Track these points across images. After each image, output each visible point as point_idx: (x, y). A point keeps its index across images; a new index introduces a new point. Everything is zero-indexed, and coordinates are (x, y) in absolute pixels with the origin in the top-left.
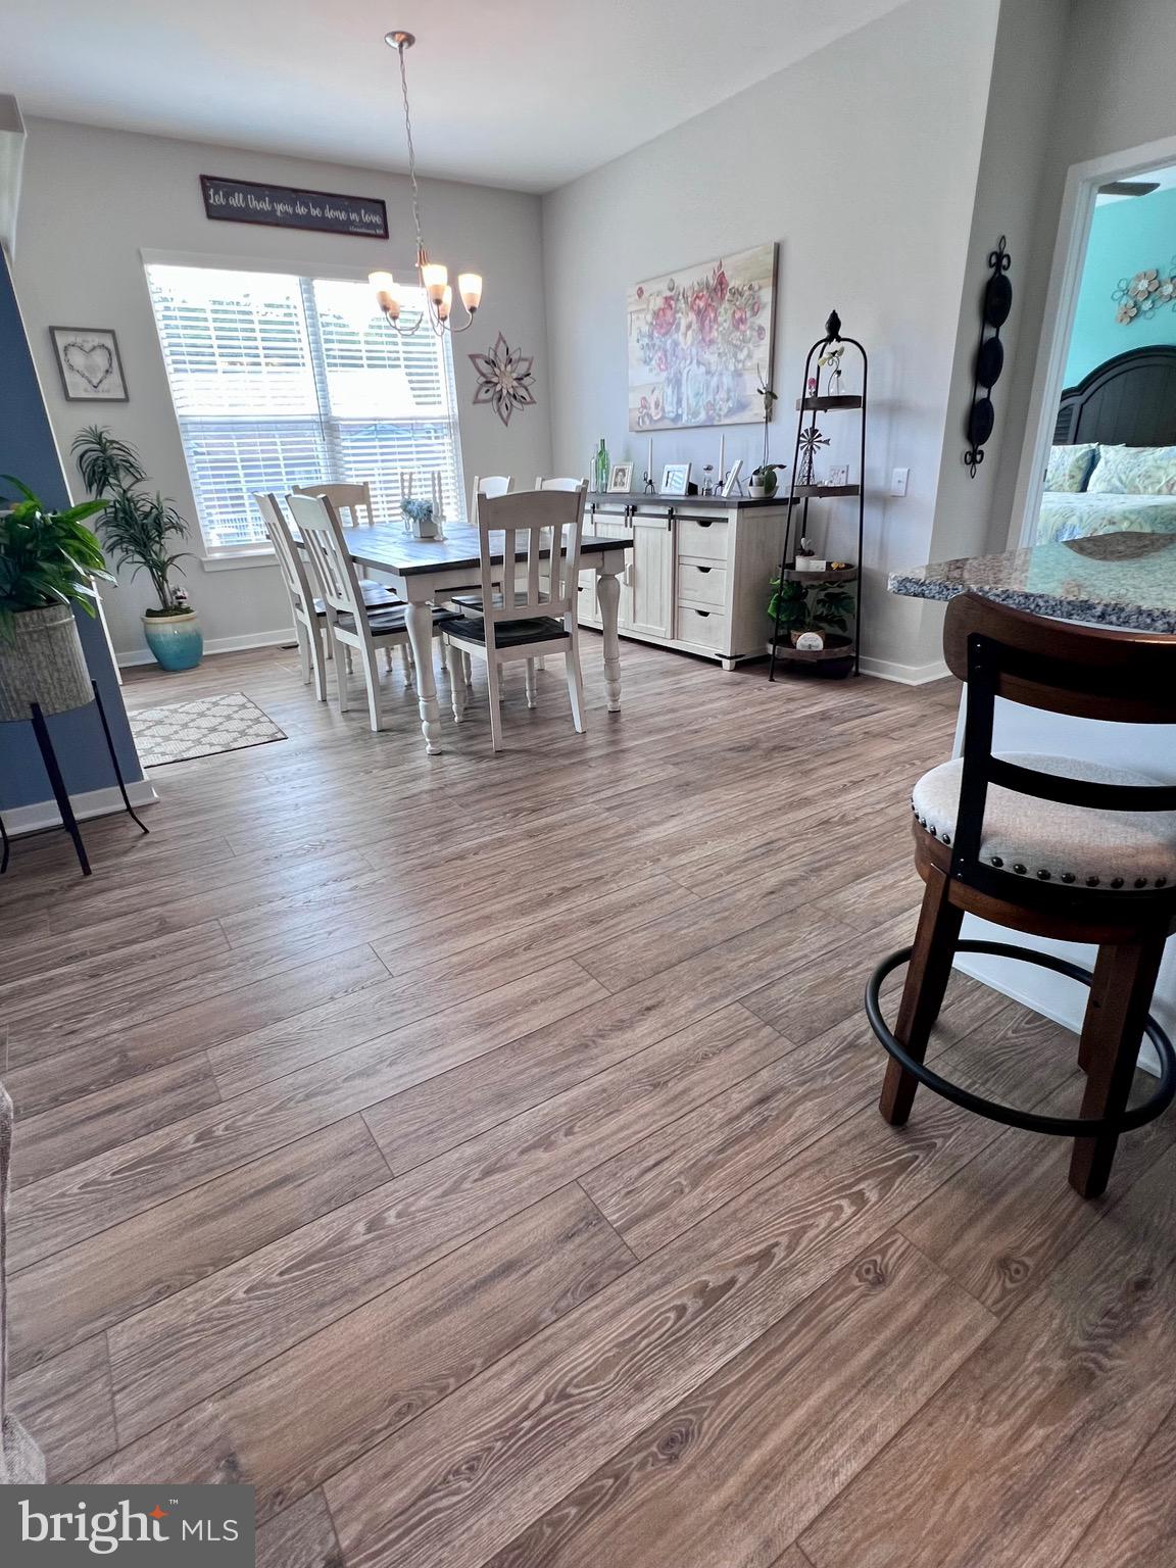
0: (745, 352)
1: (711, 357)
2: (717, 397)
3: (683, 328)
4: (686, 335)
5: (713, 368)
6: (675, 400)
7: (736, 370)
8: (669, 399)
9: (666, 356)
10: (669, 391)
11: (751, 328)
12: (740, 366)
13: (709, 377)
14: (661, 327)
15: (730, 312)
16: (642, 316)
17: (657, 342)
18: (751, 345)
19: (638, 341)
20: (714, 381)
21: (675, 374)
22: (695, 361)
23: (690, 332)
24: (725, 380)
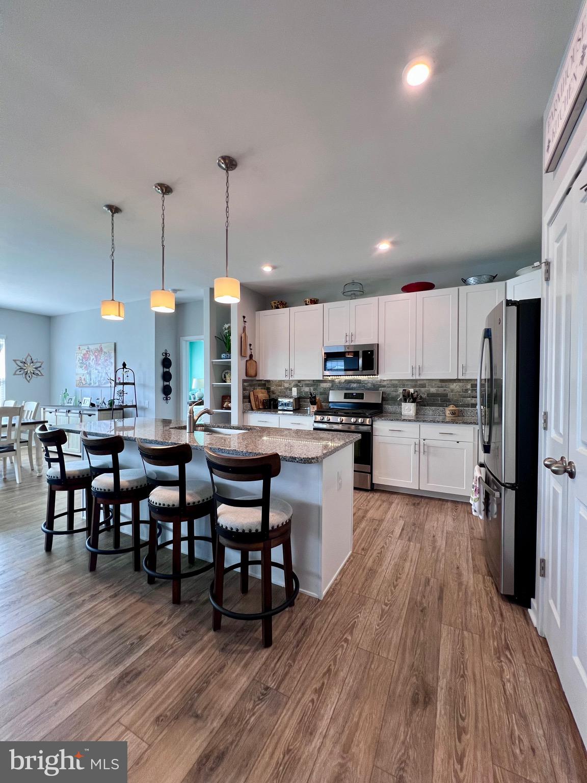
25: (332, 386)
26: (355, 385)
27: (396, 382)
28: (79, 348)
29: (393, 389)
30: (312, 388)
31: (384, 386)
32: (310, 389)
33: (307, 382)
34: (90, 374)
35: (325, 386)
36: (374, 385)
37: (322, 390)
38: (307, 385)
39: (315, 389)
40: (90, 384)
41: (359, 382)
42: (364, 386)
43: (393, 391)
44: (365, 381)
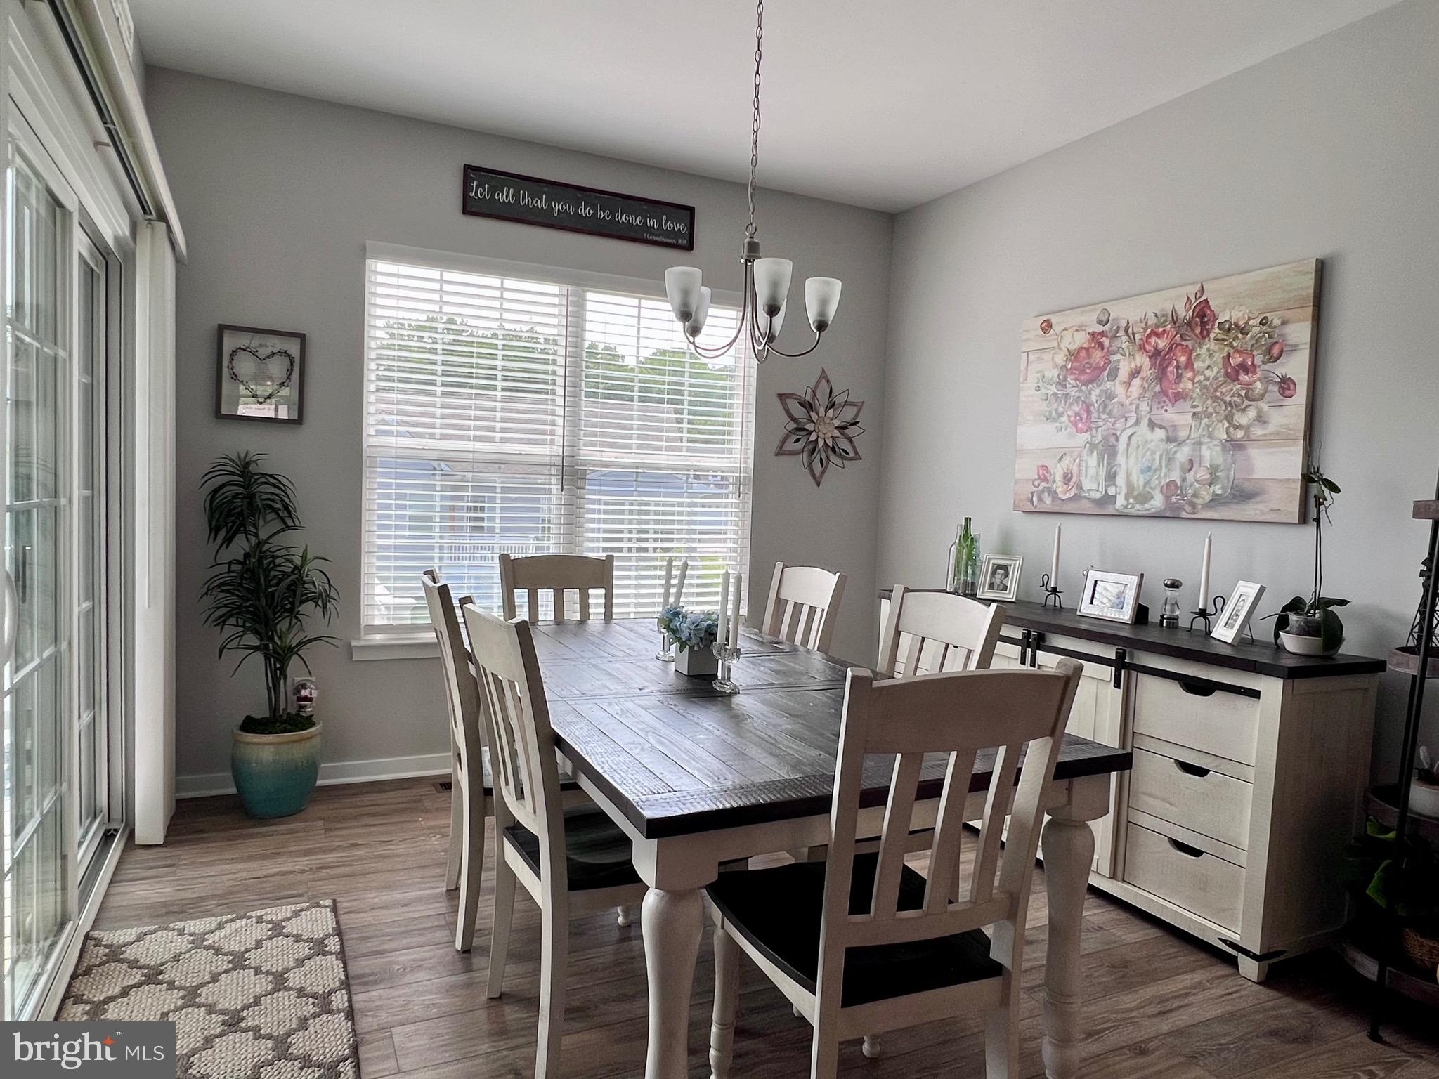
0: (1252, 413)
1: (1178, 416)
2: (1190, 476)
3: (1123, 374)
4: (1128, 384)
5: (1183, 434)
6: (1103, 473)
7: (1230, 439)
8: (1092, 472)
9: (1088, 412)
10: (1093, 460)
11: (1266, 380)
12: (1240, 434)
13: (1171, 446)
14: (1083, 371)
15: (1218, 357)
16: (1047, 356)
17: (1073, 392)
18: (1263, 405)
19: (1038, 388)
20: (1183, 454)
21: (1105, 438)
22: (1145, 422)
23: (1136, 382)
24: (1205, 452)
28: (1047, 326)
34: (1108, 450)
40: (1108, 499)
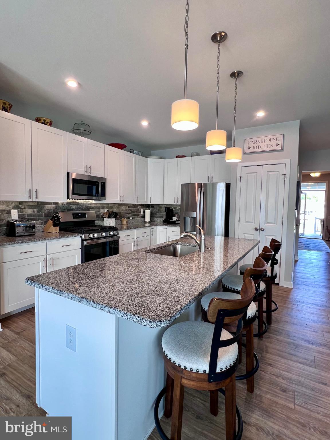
25: (56, 208)
26: (74, 207)
27: (99, 205)
29: (97, 209)
30: (36, 210)
31: (93, 208)
32: (34, 211)
33: (31, 204)
35: (49, 208)
36: (87, 207)
37: (46, 212)
38: (30, 207)
39: (39, 211)
41: (77, 204)
42: (80, 208)
43: (97, 211)
44: (81, 203)
